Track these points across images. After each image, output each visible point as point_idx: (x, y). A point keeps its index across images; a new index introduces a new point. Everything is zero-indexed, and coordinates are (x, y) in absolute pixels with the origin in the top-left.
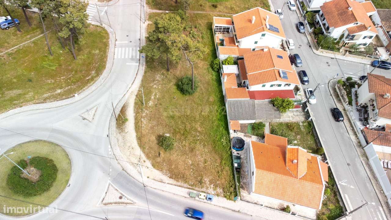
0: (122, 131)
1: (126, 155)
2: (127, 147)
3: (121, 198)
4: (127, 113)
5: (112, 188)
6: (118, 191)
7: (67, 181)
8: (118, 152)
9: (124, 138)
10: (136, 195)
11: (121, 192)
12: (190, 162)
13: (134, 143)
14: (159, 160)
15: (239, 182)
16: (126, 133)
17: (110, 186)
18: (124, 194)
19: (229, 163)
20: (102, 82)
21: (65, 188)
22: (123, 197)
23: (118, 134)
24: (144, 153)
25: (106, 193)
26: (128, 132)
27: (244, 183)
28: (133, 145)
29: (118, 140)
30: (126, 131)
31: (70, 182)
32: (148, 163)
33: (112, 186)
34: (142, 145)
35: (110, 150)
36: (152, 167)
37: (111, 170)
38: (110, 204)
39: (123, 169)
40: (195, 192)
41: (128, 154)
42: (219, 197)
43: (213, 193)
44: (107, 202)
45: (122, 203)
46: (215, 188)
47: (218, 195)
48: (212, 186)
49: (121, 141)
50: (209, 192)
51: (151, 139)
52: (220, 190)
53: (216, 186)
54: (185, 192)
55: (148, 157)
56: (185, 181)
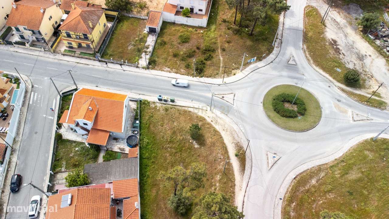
0: (237, 144)
1: (228, 125)
2: (229, 130)
3: (223, 97)
4: (238, 162)
5: (231, 102)
6: (227, 101)
7: (264, 105)
8: (235, 127)
9: (234, 138)
11: (224, 101)
12: (175, 124)
13: (223, 134)
15: (137, 113)
16: (233, 143)
17: (232, 103)
18: (221, 100)
19: (143, 125)
20: (276, 200)
21: (264, 100)
22: (221, 98)
23: (239, 141)
24: (214, 127)
25: (234, 100)
26: (232, 143)
27: (133, 113)
28: (224, 132)
29: (238, 136)
30: (233, 144)
31: (262, 105)
32: (209, 120)
33: (231, 104)
34: (216, 132)
35: (242, 129)
36: (205, 117)
37: (236, 114)
38: (229, 94)
39: (227, 115)
40: (171, 103)
41: (226, 126)
42: (153, 101)
43: (158, 104)
44: (232, 94)
45: (221, 95)
46: (156, 106)
47: (154, 103)
48: (158, 108)
49: (236, 136)
50: (161, 105)
51: (210, 139)
52: (153, 105)
53: (155, 108)
54: (178, 103)
55: (209, 124)
56: (178, 110)
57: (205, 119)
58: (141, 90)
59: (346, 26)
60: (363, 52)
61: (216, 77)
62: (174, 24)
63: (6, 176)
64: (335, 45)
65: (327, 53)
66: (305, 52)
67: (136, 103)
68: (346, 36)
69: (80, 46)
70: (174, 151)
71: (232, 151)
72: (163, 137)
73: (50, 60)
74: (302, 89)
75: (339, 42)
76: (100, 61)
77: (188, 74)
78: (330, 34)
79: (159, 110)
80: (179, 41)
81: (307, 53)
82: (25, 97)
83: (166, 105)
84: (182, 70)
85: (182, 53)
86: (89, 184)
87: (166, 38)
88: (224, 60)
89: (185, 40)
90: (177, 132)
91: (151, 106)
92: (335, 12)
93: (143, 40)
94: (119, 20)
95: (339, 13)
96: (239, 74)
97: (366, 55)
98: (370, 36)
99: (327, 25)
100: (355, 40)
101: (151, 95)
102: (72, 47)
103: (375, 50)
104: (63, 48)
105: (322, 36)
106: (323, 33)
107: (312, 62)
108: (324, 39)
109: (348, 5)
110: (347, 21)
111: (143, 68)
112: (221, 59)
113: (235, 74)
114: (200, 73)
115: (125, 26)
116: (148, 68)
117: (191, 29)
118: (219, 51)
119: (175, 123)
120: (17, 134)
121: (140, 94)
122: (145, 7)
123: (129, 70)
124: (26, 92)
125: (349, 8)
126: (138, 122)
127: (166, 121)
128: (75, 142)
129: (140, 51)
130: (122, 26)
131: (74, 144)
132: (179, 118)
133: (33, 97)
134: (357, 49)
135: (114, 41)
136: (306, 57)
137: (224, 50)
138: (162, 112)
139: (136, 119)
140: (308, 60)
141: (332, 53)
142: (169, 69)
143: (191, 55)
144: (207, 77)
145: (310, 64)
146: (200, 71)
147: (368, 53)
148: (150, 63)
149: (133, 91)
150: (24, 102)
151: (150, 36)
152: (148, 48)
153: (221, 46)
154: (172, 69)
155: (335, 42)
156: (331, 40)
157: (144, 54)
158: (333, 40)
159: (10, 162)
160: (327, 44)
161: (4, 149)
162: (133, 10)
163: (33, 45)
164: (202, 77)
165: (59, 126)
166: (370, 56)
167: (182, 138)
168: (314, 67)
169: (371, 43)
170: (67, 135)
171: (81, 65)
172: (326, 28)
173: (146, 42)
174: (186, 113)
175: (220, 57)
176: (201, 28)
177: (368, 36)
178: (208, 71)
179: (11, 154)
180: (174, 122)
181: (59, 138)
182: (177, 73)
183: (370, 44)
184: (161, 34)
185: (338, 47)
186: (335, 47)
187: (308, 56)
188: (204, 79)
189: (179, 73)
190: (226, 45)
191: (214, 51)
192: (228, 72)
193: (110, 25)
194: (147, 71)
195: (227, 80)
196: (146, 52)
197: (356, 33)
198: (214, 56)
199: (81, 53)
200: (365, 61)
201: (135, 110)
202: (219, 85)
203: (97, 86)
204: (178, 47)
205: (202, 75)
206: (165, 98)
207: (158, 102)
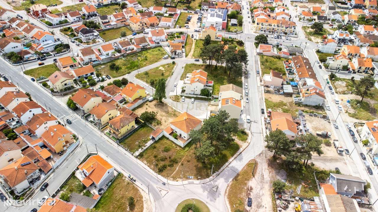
2: (149, 210)
3: (161, 191)
6: (161, 194)
7: (179, 205)
8: (154, 209)
10: (155, 190)
12: (127, 193)
14: (139, 199)
18: (159, 192)
19: (112, 186)
24: (143, 204)
25: (165, 195)
27: (112, 177)
28: (146, 209)
32: (144, 199)
33: (162, 197)
37: (160, 203)
39: (155, 201)
40: (133, 181)
41: (150, 207)
44: (166, 191)
45: (161, 189)
47: (126, 177)
50: (128, 180)
51: (137, 210)
52: (124, 178)
53: (124, 180)
54: (136, 183)
55: (142, 201)
56: (134, 186)
57: (142, 198)
58: (125, 167)
59: (267, 183)
60: (263, 204)
61: (166, 178)
62: (168, 139)
63: (43, 182)
64: (250, 191)
65: (241, 193)
66: (228, 186)
67: (118, 173)
68: (261, 189)
69: (114, 133)
70: (116, 206)
72: (116, 197)
73: (97, 134)
74: (207, 207)
75: (254, 191)
76: (118, 144)
77: (153, 170)
78: (253, 183)
79: (125, 182)
80: (163, 149)
81: (229, 188)
82: (75, 148)
83: (130, 181)
84: (152, 166)
85: (159, 157)
86: (68, 201)
87: (157, 145)
88: (178, 170)
89: (167, 150)
90: (124, 198)
92: (268, 171)
93: (146, 142)
94: (142, 126)
95: (270, 172)
96: (180, 182)
97: (263, 206)
98: (276, 195)
99: (255, 176)
100: (265, 194)
101: (127, 172)
102: (110, 132)
103: (272, 206)
104: (107, 131)
105: (246, 182)
106: (248, 180)
107: (227, 194)
108: (246, 184)
109: (280, 170)
110: (271, 180)
111: (135, 156)
112: (177, 169)
113: (177, 181)
114: (159, 172)
115: (143, 131)
116: (137, 158)
117: (174, 145)
118: (180, 164)
120: (61, 164)
121: (122, 170)
122: (160, 123)
123: (128, 154)
124: (77, 146)
125: (279, 172)
126: (110, 183)
127: (123, 190)
128: (78, 179)
129: (140, 147)
130: (141, 130)
131: (77, 180)
132: (131, 191)
133: (79, 149)
134: (261, 199)
135: (132, 136)
136: (226, 190)
137: (182, 165)
138: (126, 183)
139: (111, 181)
140: (226, 192)
141: (243, 195)
142: (146, 163)
143: (163, 160)
144: (162, 176)
145: (225, 195)
146: (160, 171)
147: (266, 205)
148: (139, 155)
149: (121, 167)
150: (73, 151)
151: (151, 140)
152: (145, 147)
153: (183, 162)
154: (147, 163)
155: (251, 189)
156: (249, 187)
157: (141, 149)
158: (251, 187)
159: (49, 176)
160: (245, 188)
161: (50, 169)
162: (153, 123)
163: (95, 125)
165: (78, 169)
166: (266, 208)
167: (124, 202)
168: (226, 197)
169: (274, 200)
170: (78, 175)
171: (109, 143)
172: (253, 178)
173: (146, 143)
174: (136, 190)
175: (177, 167)
176: (180, 147)
177: (274, 195)
178: (164, 173)
179: (52, 173)
180: (127, 191)
181: (74, 174)
182: (149, 166)
183: (272, 201)
184: (156, 142)
185: (251, 193)
186: (249, 192)
187: (228, 190)
188: (159, 176)
190: (185, 163)
191: (177, 162)
192: (174, 178)
193: (136, 126)
194: (135, 159)
195: (171, 182)
196: (142, 148)
197: (269, 190)
198: (174, 166)
199: (113, 137)
200: (260, 209)
201: (115, 177)
204: (160, 153)
205: (160, 173)
206: (131, 177)
207: (128, 177)
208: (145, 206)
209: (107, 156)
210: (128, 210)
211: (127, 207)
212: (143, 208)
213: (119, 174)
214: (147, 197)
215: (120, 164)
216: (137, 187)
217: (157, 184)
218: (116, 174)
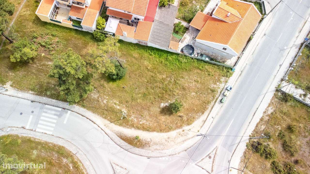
0: (148, 144)
1: (174, 145)
2: (166, 143)
3: (210, 157)
5: (200, 163)
6: (203, 159)
8: (168, 152)
9: (156, 144)
11: (205, 156)
13: (164, 135)
14: (185, 118)
15: (220, 62)
16: (151, 140)
17: (198, 164)
18: (207, 154)
22: (210, 155)
23: (150, 148)
24: (175, 129)
25: (203, 169)
26: (150, 139)
27: (221, 59)
28: (166, 137)
29: (157, 149)
32: (186, 128)
34: (169, 129)
35: (164, 158)
36: (190, 126)
37: (183, 161)
38: (212, 167)
39: (186, 150)
40: (220, 98)
41: (172, 143)
42: (228, 81)
43: (224, 85)
44: (211, 169)
45: (214, 158)
46: (221, 82)
47: (226, 82)
48: (218, 83)
49: (158, 147)
50: (222, 87)
51: (163, 120)
52: (223, 79)
53: (219, 81)
54: (218, 105)
55: (181, 127)
56: (209, 102)
57: (188, 124)
58: (247, 75)
61: (242, 163)
67: (233, 65)
71: (143, 135)
77: (256, 132)
79: (215, 83)
83: (219, 92)
84: (263, 127)
91: (223, 78)
114: (252, 145)
119: (194, 93)
121: (242, 72)
127: (199, 86)
132: (199, 99)
144: (245, 153)
149: (248, 67)
164: (247, 146)
174: (202, 108)
180: (196, 93)
188: (242, 148)
189: (260, 122)
202: (229, 162)
203: (265, 35)
205: (250, 147)
206: (226, 93)
207: (226, 87)
208: (173, 133)
209: (267, 33)
210: (163, 105)
211: (167, 102)
212: (168, 131)
213: (230, 69)
214: (191, 134)
215: (253, 64)
216: (210, 108)
217: (224, 145)
218: (229, 63)
